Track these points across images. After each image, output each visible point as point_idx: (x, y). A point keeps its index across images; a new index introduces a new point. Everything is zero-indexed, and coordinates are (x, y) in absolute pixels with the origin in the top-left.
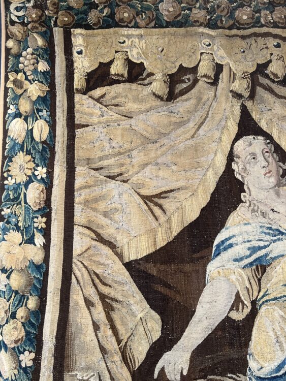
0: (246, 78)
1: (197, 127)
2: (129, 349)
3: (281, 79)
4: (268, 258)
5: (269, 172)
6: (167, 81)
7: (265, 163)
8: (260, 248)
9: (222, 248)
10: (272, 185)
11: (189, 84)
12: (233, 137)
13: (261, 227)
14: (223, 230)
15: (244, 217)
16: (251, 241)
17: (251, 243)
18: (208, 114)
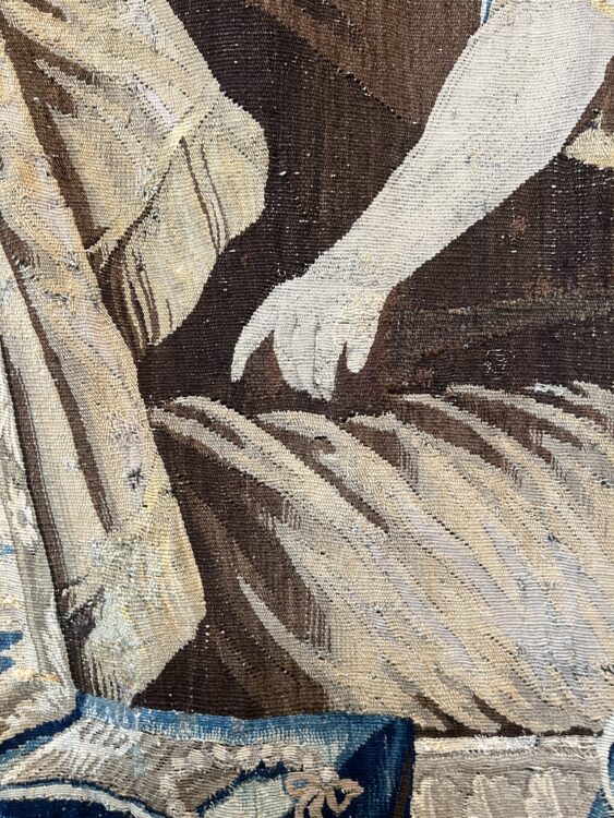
2: (132, 268)
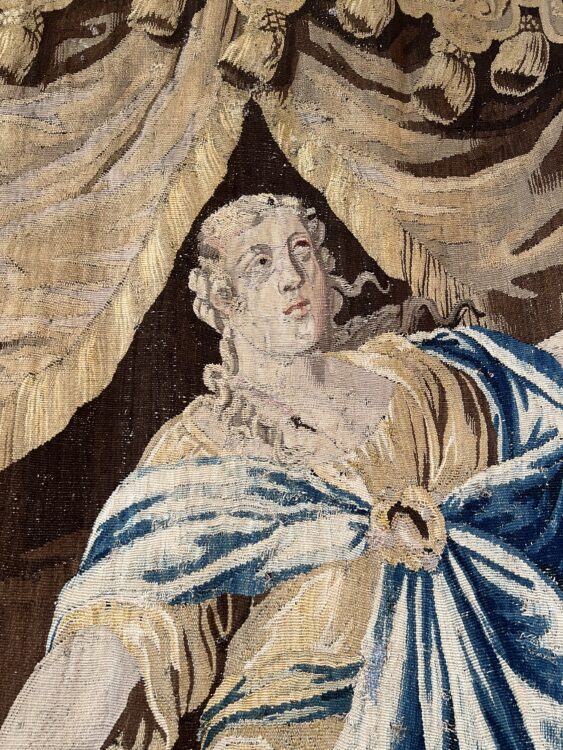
0: (274, 30)
1: (103, 161)
3: (376, 32)
4: (261, 574)
5: (301, 305)
6: (37, 30)
7: (291, 278)
8: (240, 540)
9: (116, 534)
10: (304, 344)
11: (99, 40)
12: (207, 193)
13: (253, 472)
14: (133, 475)
15: (204, 439)
16: (211, 515)
17: (214, 522)
18: (141, 126)
